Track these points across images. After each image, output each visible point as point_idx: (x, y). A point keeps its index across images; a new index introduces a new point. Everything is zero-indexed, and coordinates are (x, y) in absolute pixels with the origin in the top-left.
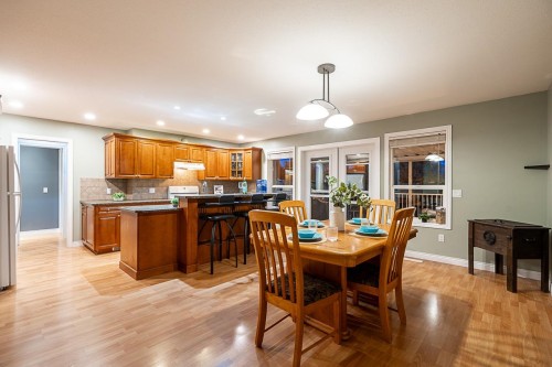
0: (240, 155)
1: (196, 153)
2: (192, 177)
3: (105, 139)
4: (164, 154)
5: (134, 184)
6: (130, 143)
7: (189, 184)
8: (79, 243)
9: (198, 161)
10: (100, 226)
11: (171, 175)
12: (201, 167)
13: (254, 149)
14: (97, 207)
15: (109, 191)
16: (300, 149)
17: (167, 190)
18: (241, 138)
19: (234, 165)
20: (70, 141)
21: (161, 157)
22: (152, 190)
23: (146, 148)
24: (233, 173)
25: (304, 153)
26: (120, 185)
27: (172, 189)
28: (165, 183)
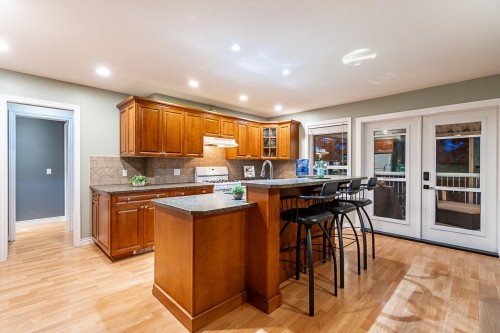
0: (274, 130)
1: (227, 126)
2: (220, 155)
3: (121, 107)
4: (193, 126)
5: (157, 164)
6: (153, 110)
7: (217, 165)
8: (88, 241)
9: (229, 136)
10: (117, 221)
11: (200, 153)
12: (232, 143)
13: (292, 122)
14: (113, 196)
15: (125, 173)
16: (359, 121)
17: (194, 171)
18: (278, 109)
19: (266, 142)
20: (77, 109)
21: (189, 130)
22: (177, 172)
23: (173, 119)
24: (266, 151)
25: (364, 125)
26: (139, 165)
27: (200, 171)
28: (191, 163)
